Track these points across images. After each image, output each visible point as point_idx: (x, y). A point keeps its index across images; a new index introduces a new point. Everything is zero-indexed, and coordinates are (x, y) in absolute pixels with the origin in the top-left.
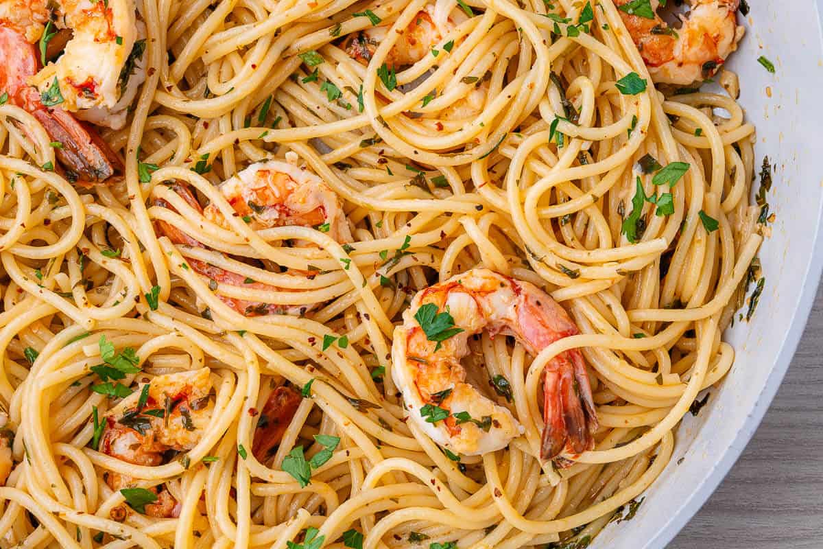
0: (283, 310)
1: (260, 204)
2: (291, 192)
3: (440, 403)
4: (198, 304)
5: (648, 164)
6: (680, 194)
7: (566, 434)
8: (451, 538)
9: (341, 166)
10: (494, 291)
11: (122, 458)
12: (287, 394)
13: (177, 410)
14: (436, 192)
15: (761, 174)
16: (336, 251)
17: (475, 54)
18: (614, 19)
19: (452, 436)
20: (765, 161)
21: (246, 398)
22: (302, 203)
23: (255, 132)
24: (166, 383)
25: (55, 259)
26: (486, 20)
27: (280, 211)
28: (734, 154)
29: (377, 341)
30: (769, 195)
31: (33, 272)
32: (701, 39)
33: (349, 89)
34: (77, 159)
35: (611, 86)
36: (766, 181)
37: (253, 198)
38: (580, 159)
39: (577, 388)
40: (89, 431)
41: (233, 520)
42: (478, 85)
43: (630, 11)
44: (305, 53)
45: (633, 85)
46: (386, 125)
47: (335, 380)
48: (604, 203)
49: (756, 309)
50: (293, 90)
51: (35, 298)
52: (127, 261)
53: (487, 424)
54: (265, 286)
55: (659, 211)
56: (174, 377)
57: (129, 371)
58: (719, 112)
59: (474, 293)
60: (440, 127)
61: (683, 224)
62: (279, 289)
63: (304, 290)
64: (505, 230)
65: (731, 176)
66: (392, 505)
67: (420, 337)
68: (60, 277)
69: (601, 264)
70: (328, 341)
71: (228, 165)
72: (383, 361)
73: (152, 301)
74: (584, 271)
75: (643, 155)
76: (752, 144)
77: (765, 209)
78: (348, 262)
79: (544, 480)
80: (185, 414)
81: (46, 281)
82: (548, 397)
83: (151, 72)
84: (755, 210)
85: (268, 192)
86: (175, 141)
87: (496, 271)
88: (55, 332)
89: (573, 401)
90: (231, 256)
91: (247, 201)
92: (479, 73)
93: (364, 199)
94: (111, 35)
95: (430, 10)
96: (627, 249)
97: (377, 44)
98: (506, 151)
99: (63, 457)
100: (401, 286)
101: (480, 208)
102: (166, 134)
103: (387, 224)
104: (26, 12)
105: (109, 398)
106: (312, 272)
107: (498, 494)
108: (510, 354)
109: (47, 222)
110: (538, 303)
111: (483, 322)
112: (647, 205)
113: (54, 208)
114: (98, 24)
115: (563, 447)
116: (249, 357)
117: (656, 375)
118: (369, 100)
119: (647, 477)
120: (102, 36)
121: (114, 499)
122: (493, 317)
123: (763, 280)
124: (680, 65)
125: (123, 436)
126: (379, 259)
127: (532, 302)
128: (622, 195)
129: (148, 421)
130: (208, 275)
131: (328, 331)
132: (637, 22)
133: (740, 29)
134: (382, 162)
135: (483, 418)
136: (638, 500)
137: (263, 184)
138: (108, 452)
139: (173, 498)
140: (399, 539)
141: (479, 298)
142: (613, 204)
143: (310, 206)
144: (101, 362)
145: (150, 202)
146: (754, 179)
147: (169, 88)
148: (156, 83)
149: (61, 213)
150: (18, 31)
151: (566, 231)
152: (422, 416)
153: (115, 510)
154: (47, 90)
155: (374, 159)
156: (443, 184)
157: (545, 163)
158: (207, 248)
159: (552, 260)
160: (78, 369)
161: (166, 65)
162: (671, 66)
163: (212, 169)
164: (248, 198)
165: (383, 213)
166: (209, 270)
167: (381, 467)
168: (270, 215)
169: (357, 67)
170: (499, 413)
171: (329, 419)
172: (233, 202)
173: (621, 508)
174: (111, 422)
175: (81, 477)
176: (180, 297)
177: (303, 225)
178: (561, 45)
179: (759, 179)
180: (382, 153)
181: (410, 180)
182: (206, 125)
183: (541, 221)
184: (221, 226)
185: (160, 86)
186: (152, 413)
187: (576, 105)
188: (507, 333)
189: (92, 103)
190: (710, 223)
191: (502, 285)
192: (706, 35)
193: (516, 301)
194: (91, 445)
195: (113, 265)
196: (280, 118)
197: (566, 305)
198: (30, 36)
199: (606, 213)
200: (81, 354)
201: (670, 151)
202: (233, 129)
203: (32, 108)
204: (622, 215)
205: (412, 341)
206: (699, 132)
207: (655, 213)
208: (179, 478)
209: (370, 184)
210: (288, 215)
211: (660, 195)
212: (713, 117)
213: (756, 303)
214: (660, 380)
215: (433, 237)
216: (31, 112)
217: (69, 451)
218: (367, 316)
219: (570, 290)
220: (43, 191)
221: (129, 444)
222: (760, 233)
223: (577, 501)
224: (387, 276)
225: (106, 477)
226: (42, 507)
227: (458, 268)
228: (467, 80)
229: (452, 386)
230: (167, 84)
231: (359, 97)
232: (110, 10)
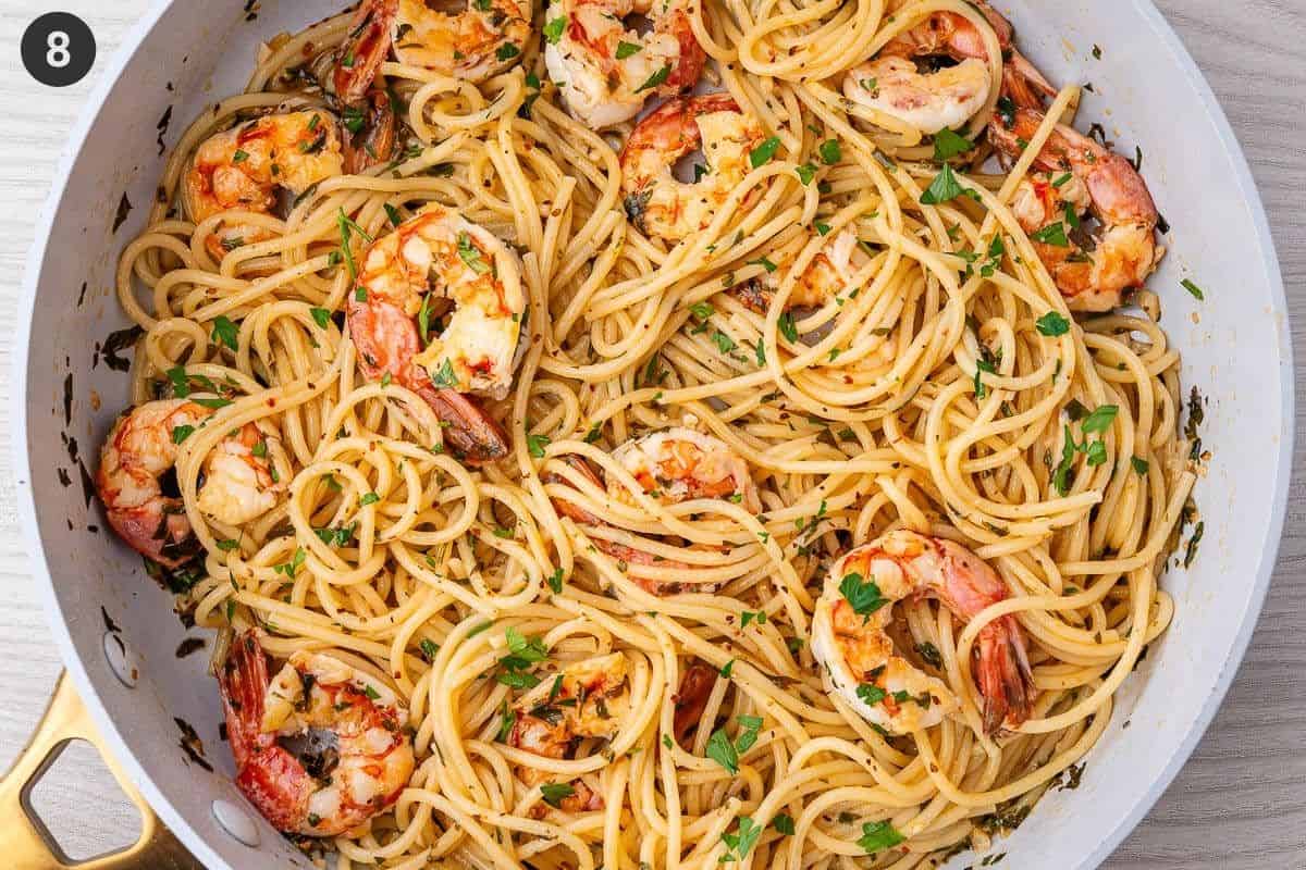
0: (695, 588)
1: (667, 478)
2: (697, 462)
3: (874, 681)
4: (601, 584)
5: (1075, 410)
6: (1110, 440)
7: (1006, 704)
8: (883, 817)
9: (739, 423)
10: (918, 555)
11: (532, 751)
12: (701, 674)
13: (590, 699)
14: (844, 446)
15: (1190, 405)
16: (752, 523)
17: (884, 300)
18: (1027, 250)
19: (891, 716)
20: (1194, 391)
21: (666, 685)
22: (710, 474)
23: (647, 394)
24: (578, 672)
25: (446, 544)
26: (891, 261)
27: (689, 485)
28: (1161, 387)
29: (796, 614)
30: (1200, 430)
31: (423, 558)
32: (1119, 265)
33: (746, 342)
34: (467, 438)
35: (1028, 324)
36: (1197, 414)
37: (659, 472)
38: (1004, 411)
39: (1014, 654)
40: (497, 723)
41: (664, 816)
42: (889, 336)
43: (1043, 239)
44: (696, 305)
45: (1054, 326)
46: (792, 383)
47: (754, 657)
48: (1029, 455)
49: (1197, 555)
50: (682, 342)
51: (430, 587)
52: (524, 542)
53: (925, 700)
54: (676, 564)
55: (1090, 462)
56: (587, 665)
57: (534, 660)
58: (1135, 335)
59: (900, 559)
60: (849, 381)
61: (1115, 471)
62: (691, 566)
63: (717, 567)
64: (921, 485)
65: (1159, 413)
66: (823, 786)
67: (846, 611)
68: (454, 563)
69: (1029, 520)
70: (746, 618)
71: (620, 430)
72: (801, 633)
73: (554, 584)
74: (1013, 528)
75: (1068, 401)
76: (1177, 372)
77: (1197, 444)
78: (766, 535)
79: (977, 749)
80: (600, 703)
81: (442, 570)
82: (984, 667)
83: (537, 338)
84: (1186, 445)
85: (674, 464)
86: (560, 407)
87: (916, 532)
88: (456, 623)
89: (1011, 669)
90: (637, 534)
91: (654, 475)
92: (889, 324)
93: (769, 460)
94: (503, 310)
95: (828, 250)
96: (1055, 503)
97: (775, 290)
98: (921, 402)
99: (473, 754)
100: (814, 552)
101: (896, 466)
102: (550, 401)
103: (794, 486)
104: (406, 285)
105: (513, 688)
106: (726, 548)
107: (934, 769)
108: (936, 619)
109: (435, 504)
110: (965, 565)
111: (909, 589)
112: (1076, 453)
113: (442, 490)
114: (487, 297)
115: (1003, 718)
116: (664, 640)
117: (1093, 634)
118: (771, 355)
119: (1086, 739)
120: (492, 310)
121: (532, 796)
122: (920, 583)
123: (1201, 524)
124: (1097, 292)
125: (533, 728)
126: (793, 528)
127: (959, 565)
128: (1048, 443)
129: (560, 712)
130: (614, 554)
131: (745, 608)
132: (1049, 249)
133: (1160, 250)
134: (784, 417)
135: (921, 694)
136: (1079, 766)
137: (667, 456)
138: (518, 746)
139: (588, 790)
140: (829, 820)
141: (904, 564)
142: (1038, 454)
143: (720, 475)
144: (509, 653)
145: (545, 478)
146: (1181, 409)
147: (555, 353)
148: (540, 349)
149: (451, 494)
150: (396, 306)
151: (989, 484)
152: (860, 697)
153: (534, 807)
154: (438, 371)
155: (776, 415)
156: (851, 437)
157: (963, 413)
158: (610, 526)
159: (978, 518)
160: (485, 663)
161: (549, 326)
162: (1088, 294)
163: (602, 436)
164: (655, 472)
165: (789, 475)
166: (614, 548)
167: (808, 749)
168: (680, 489)
169: (754, 318)
170: (935, 686)
171: (744, 693)
172: (639, 477)
173: (1061, 774)
174: (519, 714)
175: (494, 774)
176: (582, 577)
177: (711, 497)
178: (973, 285)
179: (1187, 410)
180: (783, 407)
181: (815, 436)
182: (592, 388)
183: (963, 476)
184: (627, 502)
185: (545, 352)
186: (561, 703)
187: (993, 348)
188: (931, 595)
189: (488, 383)
190: (1141, 466)
191: (927, 548)
192: (1124, 260)
193: (942, 565)
194: (499, 739)
195: (508, 546)
196: (667, 373)
197: (991, 562)
198: (410, 311)
199: (1030, 461)
200: (488, 647)
201: (1097, 394)
202: (623, 393)
203: (416, 386)
204: (1049, 465)
205: (838, 615)
206: (1122, 367)
207: (1086, 461)
208: (597, 773)
209: (771, 441)
210: (697, 488)
211: (1090, 442)
212: (1131, 343)
213: (1195, 549)
214: (1098, 639)
215: (848, 498)
216: (415, 392)
217: (479, 747)
218: (785, 589)
219: (996, 548)
220: (429, 473)
221: (539, 735)
222: (1192, 470)
223: (1011, 767)
224: (804, 546)
225: (517, 771)
226: (458, 808)
227: (875, 530)
228: (878, 332)
229: (884, 662)
230: (551, 350)
231: (759, 351)
232: (501, 283)
